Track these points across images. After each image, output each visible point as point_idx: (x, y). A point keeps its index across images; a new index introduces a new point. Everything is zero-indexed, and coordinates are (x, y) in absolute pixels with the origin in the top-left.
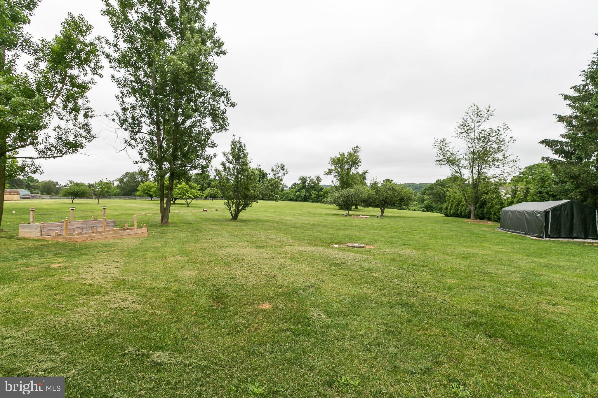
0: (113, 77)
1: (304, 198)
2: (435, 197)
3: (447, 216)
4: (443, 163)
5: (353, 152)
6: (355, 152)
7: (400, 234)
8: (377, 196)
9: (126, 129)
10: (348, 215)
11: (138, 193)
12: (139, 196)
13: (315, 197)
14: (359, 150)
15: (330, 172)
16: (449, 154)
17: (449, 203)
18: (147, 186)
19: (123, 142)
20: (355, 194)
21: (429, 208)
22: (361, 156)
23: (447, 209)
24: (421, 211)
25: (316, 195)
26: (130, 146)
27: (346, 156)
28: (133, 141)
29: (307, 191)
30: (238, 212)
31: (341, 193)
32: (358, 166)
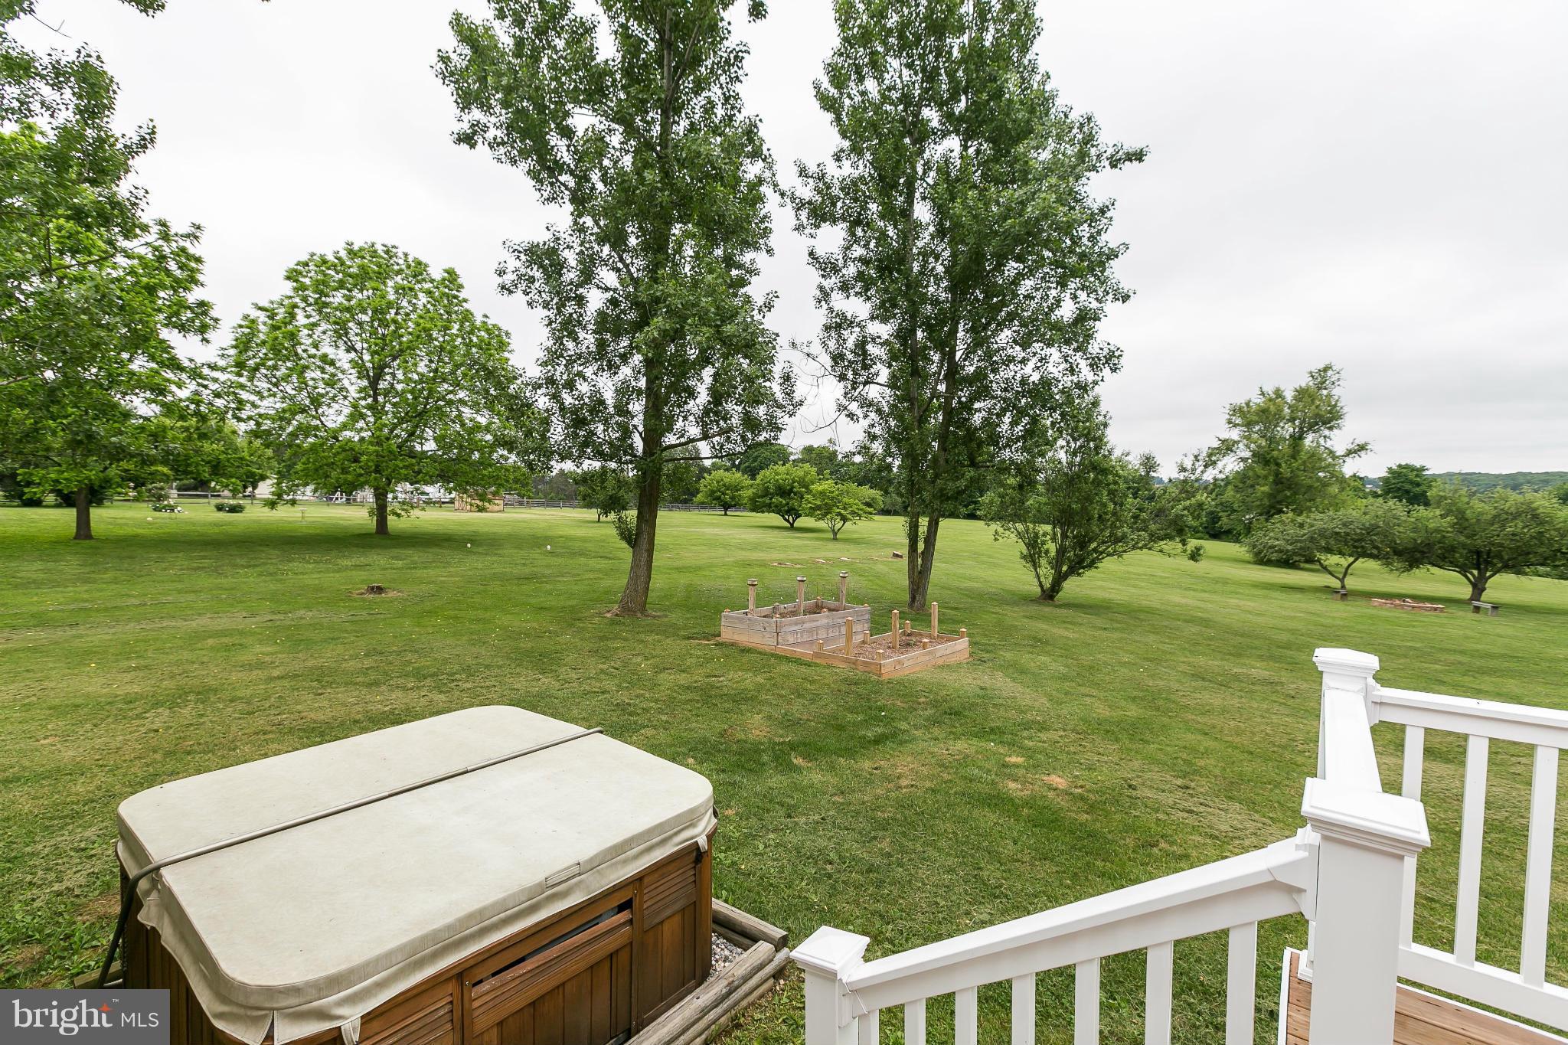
5: (1312, 385)
6: (1320, 386)
8: (1462, 538)
9: (840, 379)
10: (1345, 593)
12: (702, 503)
14: (1334, 377)
15: (1225, 448)
18: (718, 482)
27: (1288, 399)
28: (856, 404)
30: (1059, 580)
31: (1318, 525)
32: (1331, 429)
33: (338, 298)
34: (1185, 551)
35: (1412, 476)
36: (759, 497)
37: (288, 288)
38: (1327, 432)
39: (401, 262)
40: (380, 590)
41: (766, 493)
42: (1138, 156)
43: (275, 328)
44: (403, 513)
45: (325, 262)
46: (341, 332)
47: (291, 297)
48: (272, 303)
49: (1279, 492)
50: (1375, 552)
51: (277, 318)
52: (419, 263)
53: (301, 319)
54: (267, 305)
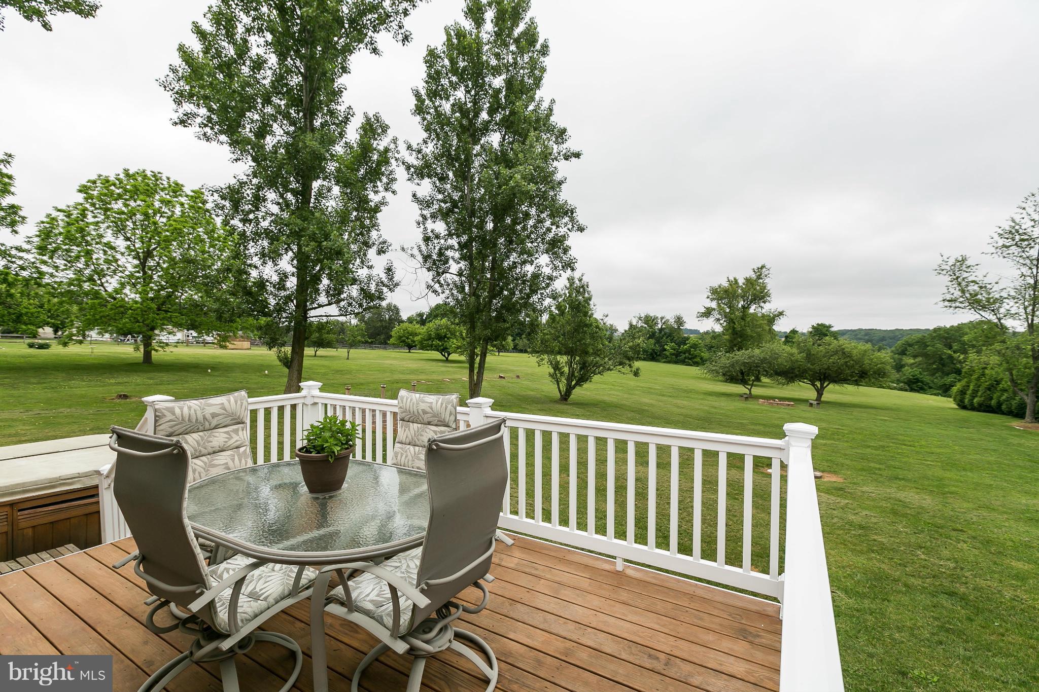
0: (414, 195)
1: (651, 354)
2: (930, 361)
3: (963, 407)
4: (960, 305)
5: (754, 276)
6: (759, 277)
7: (874, 451)
8: (809, 365)
9: (429, 270)
10: (749, 397)
11: (392, 341)
12: (394, 344)
13: (673, 354)
14: (766, 273)
15: (708, 313)
16: (973, 288)
17: (969, 382)
18: (404, 330)
19: (424, 286)
20: (763, 360)
21: (914, 385)
22: (771, 283)
23: (965, 394)
24: (895, 388)
25: (674, 350)
26: (433, 292)
27: (741, 284)
28: (437, 285)
29: (658, 341)
30: (570, 389)
31: (737, 358)
32: (764, 302)
33: (118, 205)
34: (631, 371)
35: (824, 330)
36: (425, 340)
37: (80, 197)
38: (762, 304)
39: (165, 183)
40: (125, 397)
41: (430, 338)
42: (577, 155)
43: (69, 224)
44: (160, 349)
45: (108, 181)
46: (119, 229)
47: (81, 204)
48: (69, 207)
49: (735, 339)
50: (765, 373)
51: (72, 217)
52: (177, 184)
53: (90, 218)
54: (64, 208)
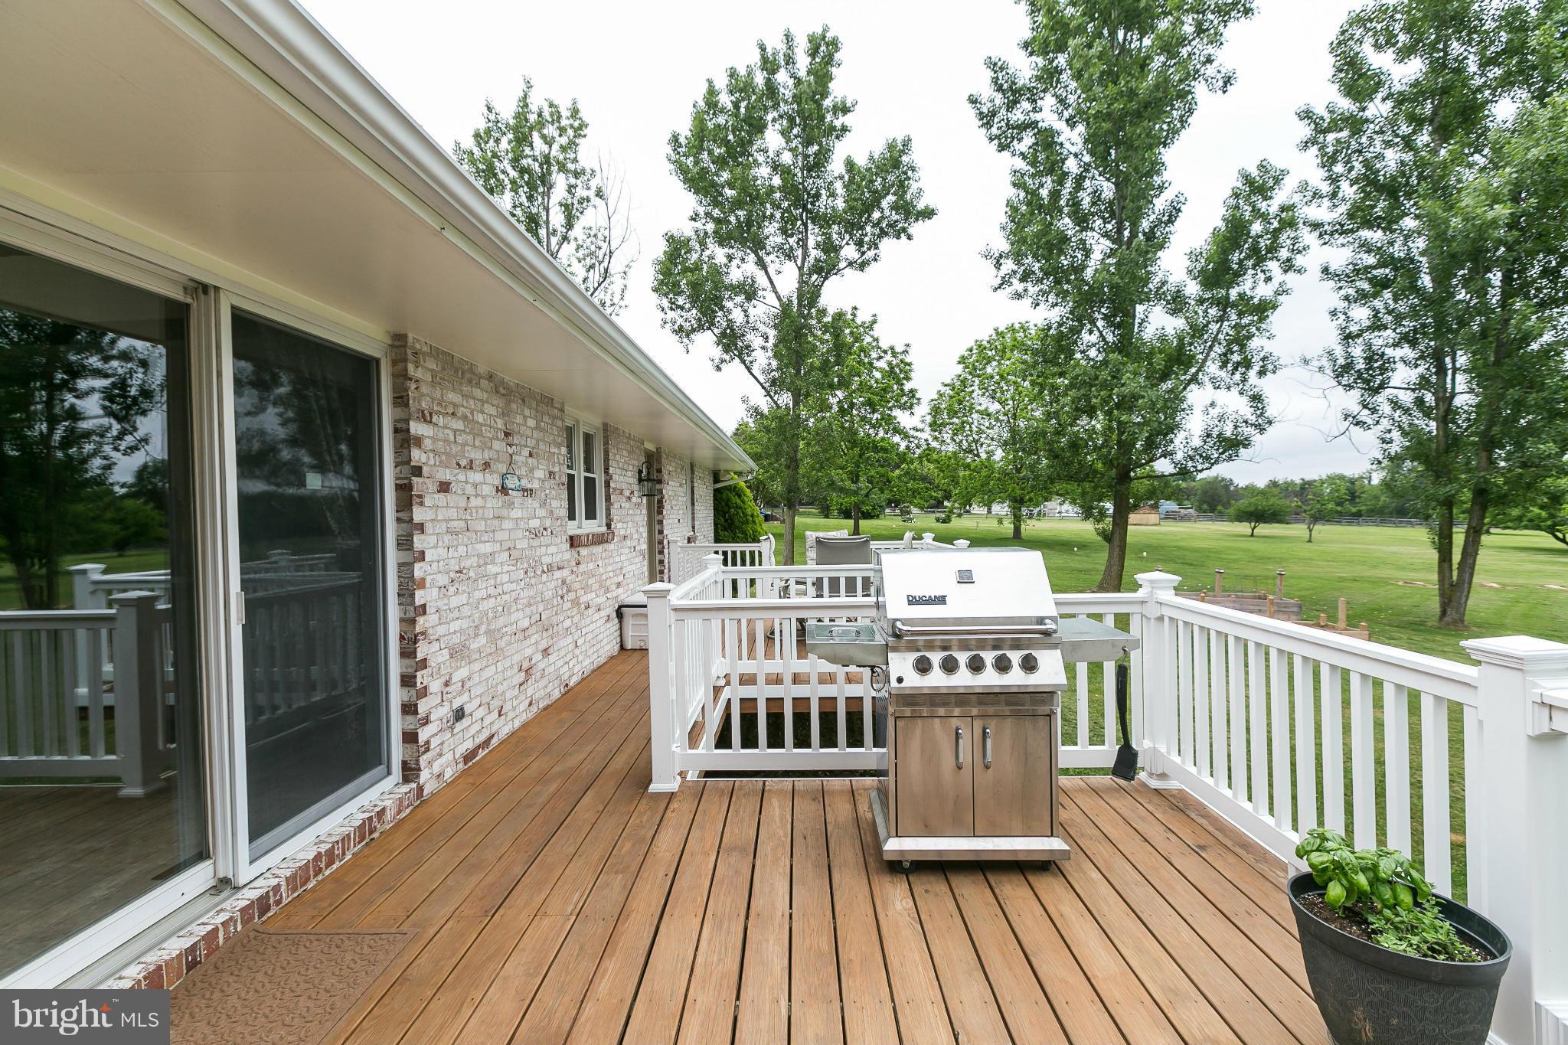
0: (1326, 270)
9: (1349, 387)
19: (1341, 416)
26: (1357, 424)
28: (1366, 412)
37: (960, 368)
43: (954, 396)
47: (962, 374)
48: (952, 380)
51: (956, 389)
54: (949, 382)
